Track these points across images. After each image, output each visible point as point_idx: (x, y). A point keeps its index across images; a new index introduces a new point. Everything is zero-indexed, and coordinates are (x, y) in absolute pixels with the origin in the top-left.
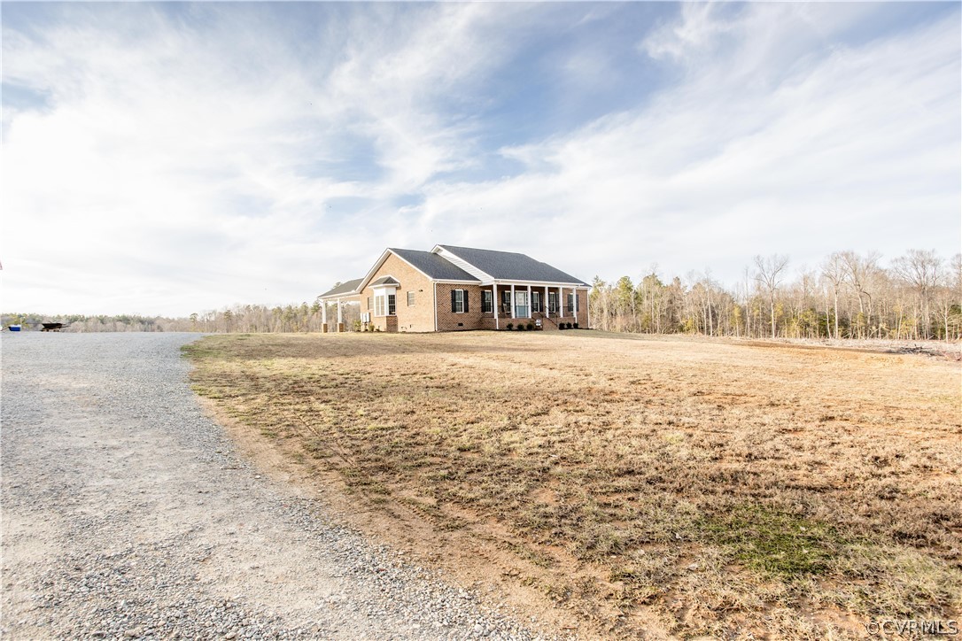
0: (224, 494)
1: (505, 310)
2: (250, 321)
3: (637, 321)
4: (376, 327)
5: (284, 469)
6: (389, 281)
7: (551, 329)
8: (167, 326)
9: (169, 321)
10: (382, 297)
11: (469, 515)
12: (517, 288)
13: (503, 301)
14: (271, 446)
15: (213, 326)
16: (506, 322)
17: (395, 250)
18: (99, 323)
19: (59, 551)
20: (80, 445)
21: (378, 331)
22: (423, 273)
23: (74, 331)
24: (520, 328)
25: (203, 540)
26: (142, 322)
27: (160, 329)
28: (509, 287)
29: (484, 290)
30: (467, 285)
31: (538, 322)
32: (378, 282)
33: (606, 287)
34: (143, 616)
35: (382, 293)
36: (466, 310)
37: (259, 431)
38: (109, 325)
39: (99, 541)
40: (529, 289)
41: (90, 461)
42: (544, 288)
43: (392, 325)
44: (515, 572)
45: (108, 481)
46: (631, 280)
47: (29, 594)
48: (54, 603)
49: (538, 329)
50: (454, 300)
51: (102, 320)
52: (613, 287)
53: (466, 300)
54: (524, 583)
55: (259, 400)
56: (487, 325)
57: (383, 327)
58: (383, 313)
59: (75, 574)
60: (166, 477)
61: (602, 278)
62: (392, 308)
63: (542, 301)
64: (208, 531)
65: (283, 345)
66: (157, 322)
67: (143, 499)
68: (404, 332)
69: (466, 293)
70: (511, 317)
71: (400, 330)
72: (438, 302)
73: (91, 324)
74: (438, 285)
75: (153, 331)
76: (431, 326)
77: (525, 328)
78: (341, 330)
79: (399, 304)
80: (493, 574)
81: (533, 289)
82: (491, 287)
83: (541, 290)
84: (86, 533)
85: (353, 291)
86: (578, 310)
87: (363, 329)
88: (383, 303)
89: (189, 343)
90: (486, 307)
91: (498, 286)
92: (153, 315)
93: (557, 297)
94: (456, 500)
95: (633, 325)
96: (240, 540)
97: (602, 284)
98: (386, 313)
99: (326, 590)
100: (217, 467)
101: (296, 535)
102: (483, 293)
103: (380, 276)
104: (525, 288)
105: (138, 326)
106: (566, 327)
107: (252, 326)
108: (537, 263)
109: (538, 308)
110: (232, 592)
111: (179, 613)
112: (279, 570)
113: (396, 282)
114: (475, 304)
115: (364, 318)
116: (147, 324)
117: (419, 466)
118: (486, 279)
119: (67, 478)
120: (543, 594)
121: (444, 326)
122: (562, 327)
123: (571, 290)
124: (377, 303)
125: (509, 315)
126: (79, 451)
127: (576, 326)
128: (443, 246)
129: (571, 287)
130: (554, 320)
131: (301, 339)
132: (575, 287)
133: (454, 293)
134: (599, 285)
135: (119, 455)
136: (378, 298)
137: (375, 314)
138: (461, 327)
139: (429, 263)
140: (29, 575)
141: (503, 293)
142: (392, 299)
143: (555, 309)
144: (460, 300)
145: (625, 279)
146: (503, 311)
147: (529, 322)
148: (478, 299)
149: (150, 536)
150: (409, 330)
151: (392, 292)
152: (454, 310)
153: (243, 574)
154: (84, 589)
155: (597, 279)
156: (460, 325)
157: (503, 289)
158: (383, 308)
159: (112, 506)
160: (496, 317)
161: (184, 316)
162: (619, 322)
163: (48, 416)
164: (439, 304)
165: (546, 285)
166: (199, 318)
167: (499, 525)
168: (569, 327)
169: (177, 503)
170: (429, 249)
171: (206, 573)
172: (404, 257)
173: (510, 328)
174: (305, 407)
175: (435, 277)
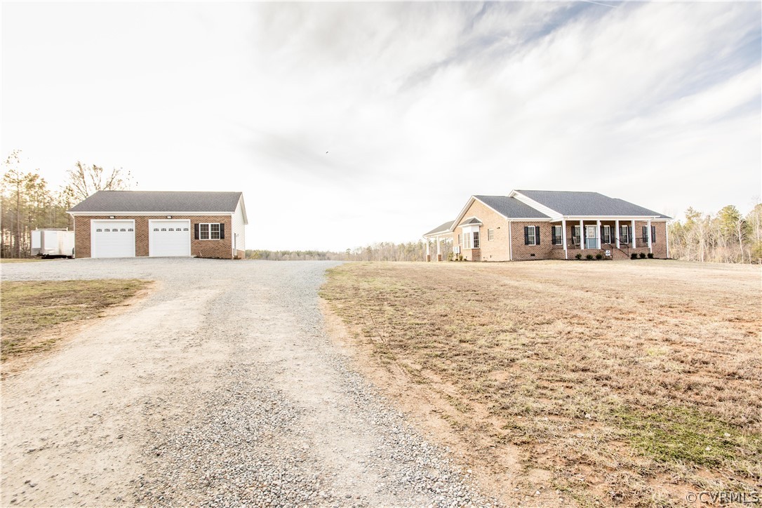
0: (305, 347)
1: (574, 243)
2: (383, 254)
3: (745, 252)
4: (464, 258)
5: (344, 340)
6: (474, 221)
7: (622, 259)
8: (333, 257)
9: (334, 254)
10: (469, 234)
11: (436, 378)
12: (586, 223)
13: (573, 234)
14: (344, 327)
15: (359, 258)
16: (575, 252)
17: (478, 197)
18: (297, 256)
19: (228, 359)
20: (254, 317)
21: (465, 260)
22: (499, 213)
23: (285, 260)
24: (589, 258)
25: (285, 365)
26: (319, 254)
27: (329, 259)
28: (578, 223)
29: (554, 226)
30: (539, 222)
31: (608, 253)
32: (465, 223)
33: (703, 217)
34: (246, 388)
35: (469, 230)
36: (538, 243)
37: (343, 319)
38: (302, 256)
39: (243, 358)
40: (599, 224)
41: (254, 325)
42: (615, 221)
43: (476, 256)
44: (441, 411)
45: (258, 334)
46: (737, 208)
47: (213, 371)
48: (219, 376)
49: (607, 259)
50: (526, 235)
51: (298, 254)
52: (712, 218)
53: (538, 235)
54: (442, 417)
55: (353, 302)
56: (557, 256)
57: (470, 257)
58: (469, 247)
59: (230, 368)
60: (282, 336)
61: (696, 209)
62: (476, 243)
63: (613, 233)
64: (288, 362)
65: (389, 270)
66: (327, 255)
67: (268, 344)
68: (486, 261)
69: (538, 228)
70: (580, 248)
71: (483, 259)
72: (512, 237)
73: (292, 256)
74: (513, 223)
75: (325, 260)
76: (507, 257)
77: (594, 257)
78: (440, 260)
79: (482, 240)
80: (427, 408)
81: (603, 223)
82: (560, 223)
83: (612, 224)
84: (240, 354)
85: (448, 230)
86: (653, 241)
87: (455, 258)
88: (469, 238)
89: (332, 267)
90: (555, 240)
91: (566, 221)
92: (325, 251)
93: (629, 229)
94: (434, 369)
95: (740, 256)
96: (301, 369)
97: (697, 215)
98: (472, 247)
99: (327, 396)
100: (310, 334)
101: (329, 371)
102: (554, 228)
103: (466, 218)
104: (594, 223)
105: (317, 257)
106: (639, 256)
107: (384, 257)
108: (609, 199)
109: (608, 240)
110: (285, 388)
111: (260, 390)
112: (309, 384)
113: (479, 222)
114: (546, 237)
115: (455, 250)
116: (322, 256)
117: (426, 347)
118: (556, 216)
119: (243, 331)
120: (449, 425)
121: (518, 256)
122: (634, 257)
123: (646, 223)
124: (465, 239)
125: (579, 246)
126: (252, 320)
127: (651, 256)
128: (518, 191)
129: (645, 220)
130: (625, 250)
131: (401, 265)
132: (649, 220)
133: (526, 229)
134: (694, 216)
135: (267, 323)
136: (465, 234)
137: (463, 248)
138: (533, 257)
139: (505, 205)
140: (215, 365)
141: (573, 228)
142: (476, 236)
143: (626, 241)
144: (533, 235)
145: (729, 208)
146: (573, 243)
147: (598, 253)
148: (549, 232)
149: (263, 360)
150: (490, 259)
151: (477, 230)
152: (527, 243)
153: (294, 382)
154: (231, 374)
155: (690, 210)
156: (534, 255)
157: (572, 225)
158: (469, 243)
159: (254, 345)
160: (565, 248)
161: (342, 251)
162: (720, 251)
163: (246, 302)
164: (514, 238)
165: (617, 219)
166: (351, 252)
167: (453, 386)
168: (643, 256)
169: (282, 348)
170: (507, 194)
171: (278, 378)
172: (485, 202)
173: (578, 258)
174: (377, 308)
175: (510, 216)
